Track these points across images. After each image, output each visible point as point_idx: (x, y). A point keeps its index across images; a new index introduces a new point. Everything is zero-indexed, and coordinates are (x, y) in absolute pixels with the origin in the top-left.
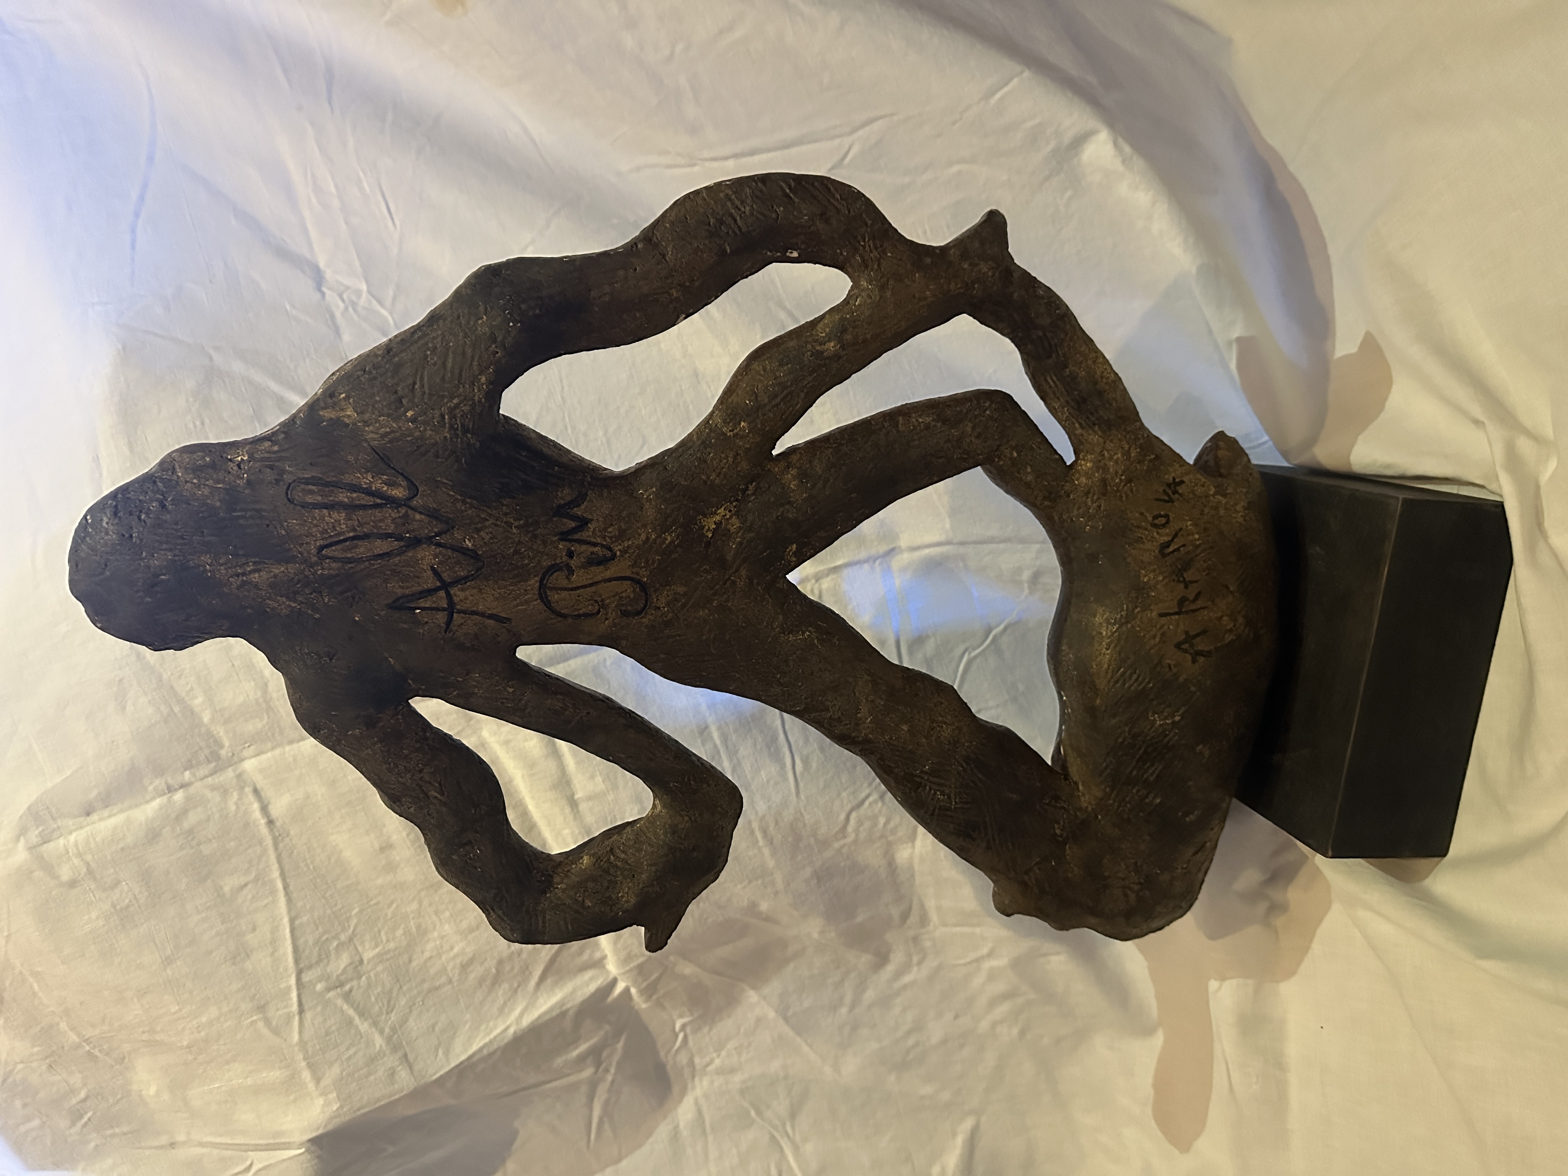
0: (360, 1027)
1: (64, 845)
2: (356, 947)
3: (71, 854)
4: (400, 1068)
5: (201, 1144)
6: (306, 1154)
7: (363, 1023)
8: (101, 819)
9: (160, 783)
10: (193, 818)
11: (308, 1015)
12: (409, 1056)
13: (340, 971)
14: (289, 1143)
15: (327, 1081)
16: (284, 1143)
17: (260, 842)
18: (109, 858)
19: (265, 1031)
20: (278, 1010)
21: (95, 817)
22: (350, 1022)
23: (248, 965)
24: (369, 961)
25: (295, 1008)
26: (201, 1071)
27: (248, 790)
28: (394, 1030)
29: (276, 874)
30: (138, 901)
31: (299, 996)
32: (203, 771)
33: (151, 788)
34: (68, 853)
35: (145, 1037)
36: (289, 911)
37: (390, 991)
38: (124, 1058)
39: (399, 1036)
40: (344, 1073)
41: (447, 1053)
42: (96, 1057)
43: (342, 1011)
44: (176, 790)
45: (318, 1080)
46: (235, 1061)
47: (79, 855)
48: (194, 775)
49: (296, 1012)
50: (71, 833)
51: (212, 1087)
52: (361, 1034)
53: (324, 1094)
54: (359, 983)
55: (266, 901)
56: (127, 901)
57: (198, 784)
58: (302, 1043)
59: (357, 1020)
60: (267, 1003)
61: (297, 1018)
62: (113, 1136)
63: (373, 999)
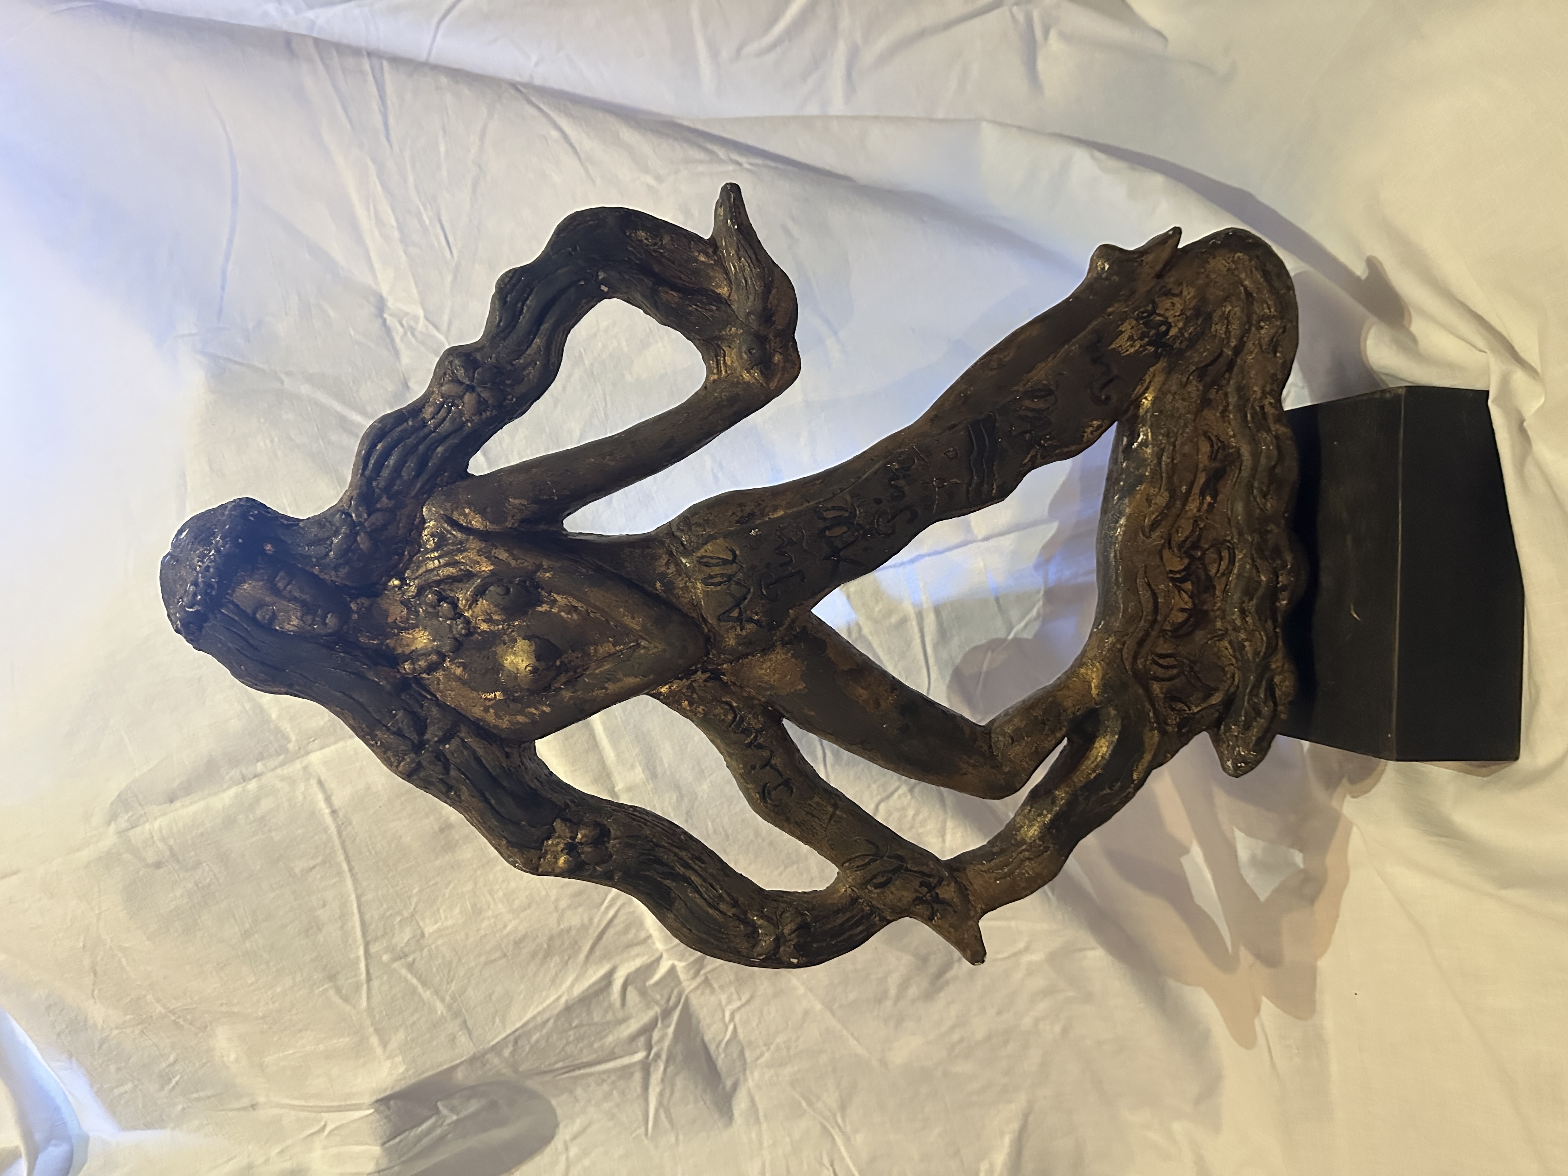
0: (423, 995)
1: (149, 829)
2: (418, 922)
3: (155, 838)
4: (460, 1033)
5: (279, 1106)
6: (375, 1114)
7: (425, 991)
8: (183, 807)
9: (235, 773)
10: (265, 805)
11: (375, 984)
12: (468, 1023)
13: (403, 945)
14: (359, 1104)
15: (393, 1044)
16: (355, 1105)
17: (326, 830)
18: (190, 842)
19: (336, 999)
20: (347, 979)
21: (177, 804)
22: (414, 991)
23: (320, 938)
24: (430, 935)
25: (363, 977)
26: (276, 1039)
27: (313, 782)
28: (454, 998)
29: (341, 857)
30: (218, 880)
31: (367, 966)
32: (272, 763)
33: (227, 778)
34: (152, 837)
35: (224, 1009)
36: (356, 890)
37: (450, 963)
38: (206, 1027)
39: (458, 1004)
40: (409, 1039)
41: (503, 1021)
42: (182, 1026)
43: (406, 981)
44: (250, 779)
45: (384, 1044)
46: (306, 1030)
47: (164, 839)
48: (265, 765)
49: (364, 981)
50: (156, 819)
51: (286, 1053)
52: (423, 1000)
53: (390, 1057)
54: (422, 956)
55: (334, 880)
56: (208, 880)
57: (269, 775)
58: (370, 1009)
59: (420, 989)
60: (338, 973)
61: (365, 986)
62: (198, 1099)
63: (434, 970)
